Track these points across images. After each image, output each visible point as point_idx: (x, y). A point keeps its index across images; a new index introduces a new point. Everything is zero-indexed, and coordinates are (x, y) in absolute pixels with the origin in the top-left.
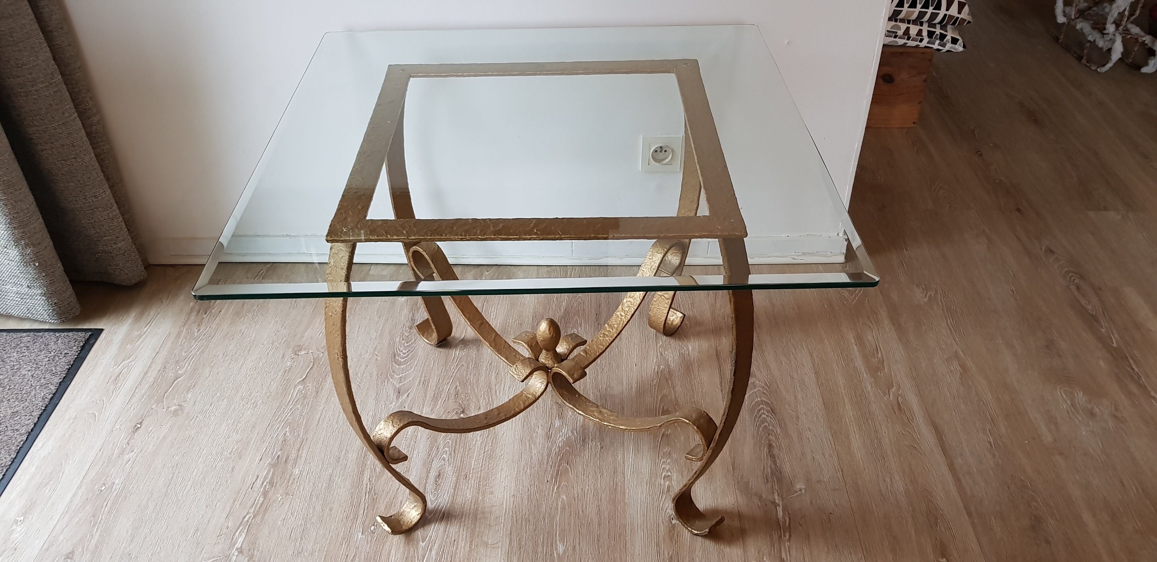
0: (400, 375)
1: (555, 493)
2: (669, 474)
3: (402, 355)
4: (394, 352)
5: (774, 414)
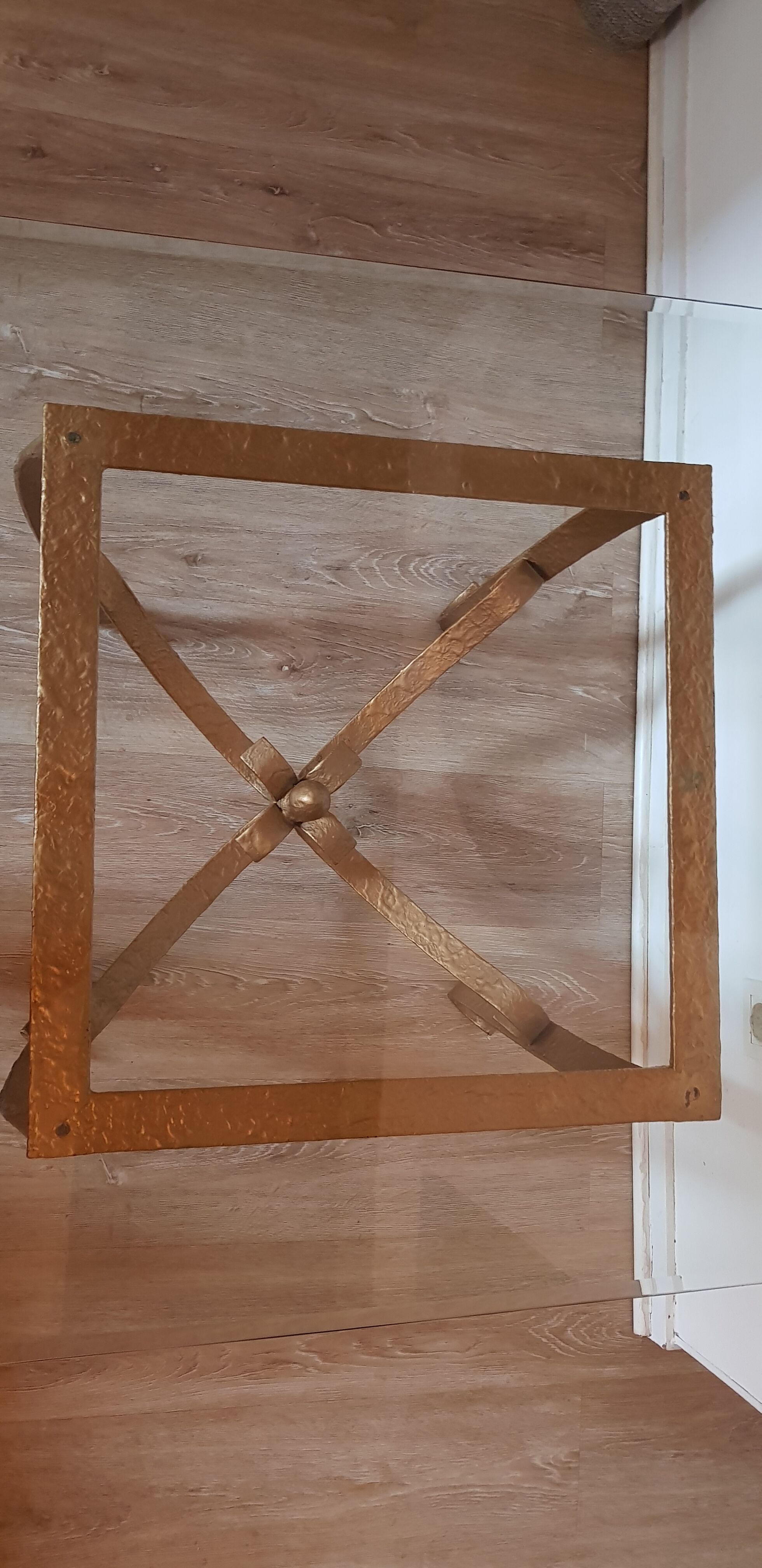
0: (377, 568)
1: (126, 812)
2: (157, 982)
3: (423, 567)
4: (429, 554)
5: (271, 1158)
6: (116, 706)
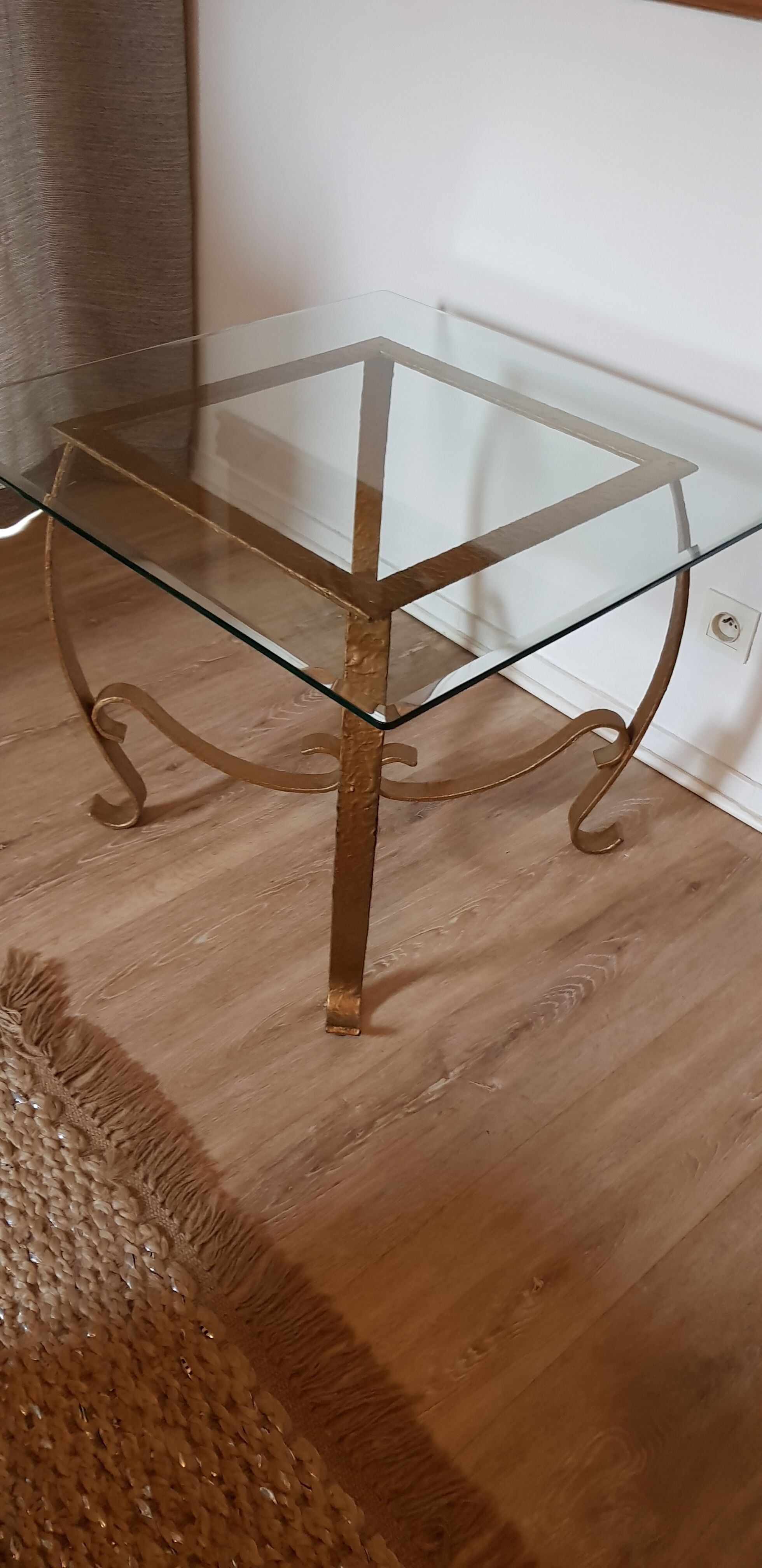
5: (582, 1001)
6: (200, 853)
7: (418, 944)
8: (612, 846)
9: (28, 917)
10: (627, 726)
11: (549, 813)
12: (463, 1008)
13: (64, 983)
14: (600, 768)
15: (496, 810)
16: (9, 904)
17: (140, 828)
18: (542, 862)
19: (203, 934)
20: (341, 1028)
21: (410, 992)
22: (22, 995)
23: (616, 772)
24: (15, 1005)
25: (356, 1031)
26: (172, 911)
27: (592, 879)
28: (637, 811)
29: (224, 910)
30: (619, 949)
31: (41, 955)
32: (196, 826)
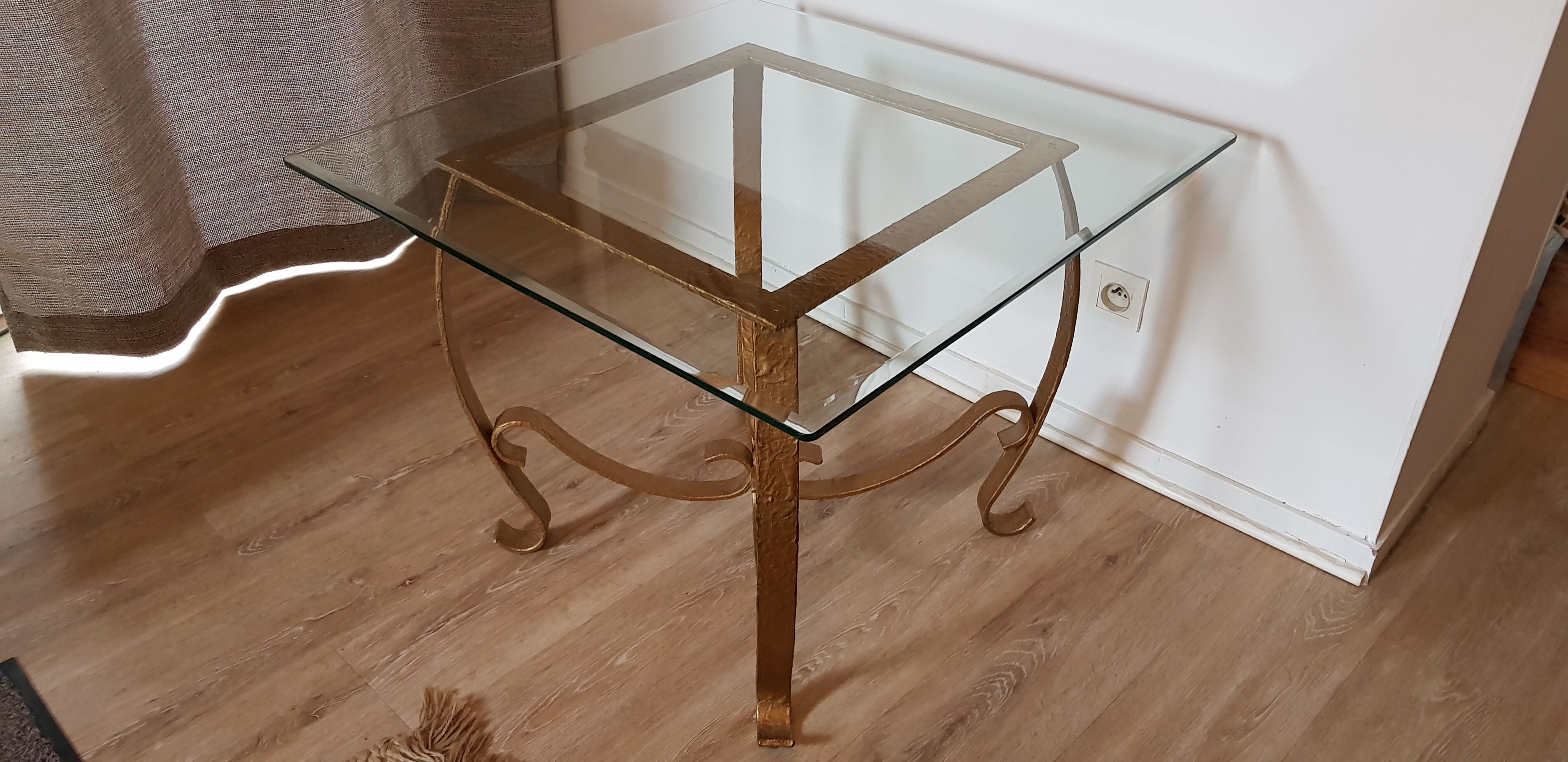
6: (610, 571)
7: (841, 644)
8: (1024, 526)
9: (442, 654)
10: (1029, 405)
11: (957, 498)
12: (895, 707)
13: (486, 719)
14: (1006, 449)
15: (903, 500)
16: (422, 641)
17: (546, 551)
18: (956, 548)
19: (621, 654)
20: (774, 740)
21: (839, 696)
22: (444, 736)
23: (1023, 452)
24: (437, 746)
25: (790, 742)
26: (589, 633)
27: (1008, 562)
28: (1045, 488)
29: (640, 627)
30: (1045, 631)
31: (459, 692)
32: (602, 545)
